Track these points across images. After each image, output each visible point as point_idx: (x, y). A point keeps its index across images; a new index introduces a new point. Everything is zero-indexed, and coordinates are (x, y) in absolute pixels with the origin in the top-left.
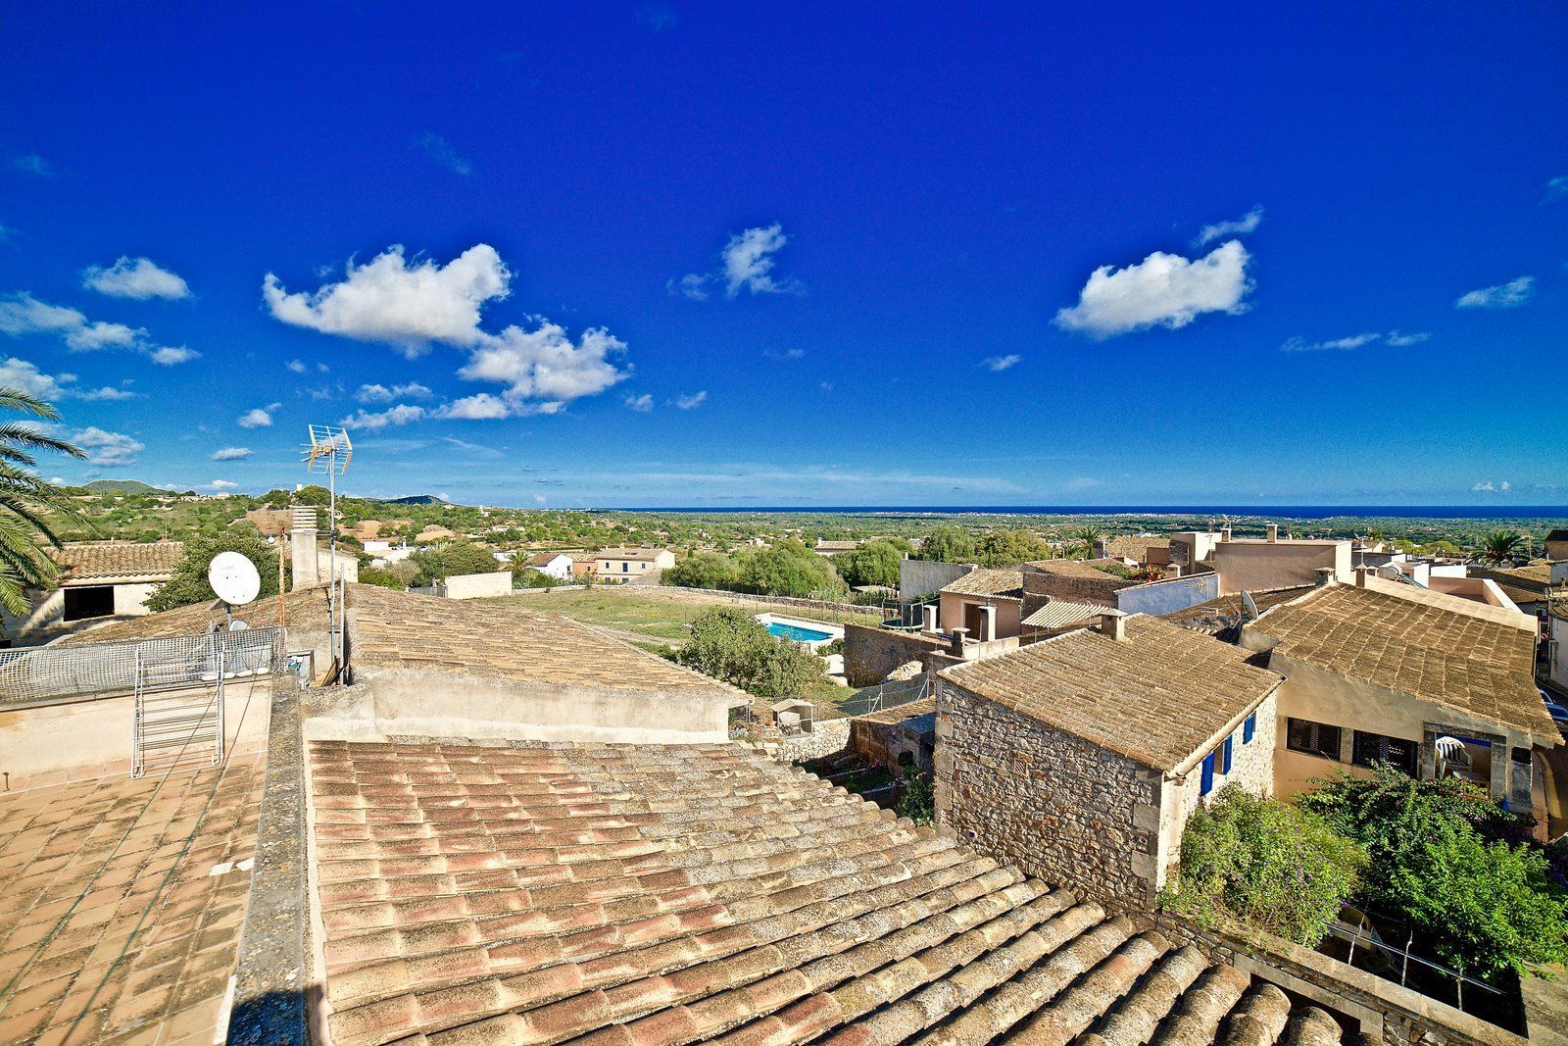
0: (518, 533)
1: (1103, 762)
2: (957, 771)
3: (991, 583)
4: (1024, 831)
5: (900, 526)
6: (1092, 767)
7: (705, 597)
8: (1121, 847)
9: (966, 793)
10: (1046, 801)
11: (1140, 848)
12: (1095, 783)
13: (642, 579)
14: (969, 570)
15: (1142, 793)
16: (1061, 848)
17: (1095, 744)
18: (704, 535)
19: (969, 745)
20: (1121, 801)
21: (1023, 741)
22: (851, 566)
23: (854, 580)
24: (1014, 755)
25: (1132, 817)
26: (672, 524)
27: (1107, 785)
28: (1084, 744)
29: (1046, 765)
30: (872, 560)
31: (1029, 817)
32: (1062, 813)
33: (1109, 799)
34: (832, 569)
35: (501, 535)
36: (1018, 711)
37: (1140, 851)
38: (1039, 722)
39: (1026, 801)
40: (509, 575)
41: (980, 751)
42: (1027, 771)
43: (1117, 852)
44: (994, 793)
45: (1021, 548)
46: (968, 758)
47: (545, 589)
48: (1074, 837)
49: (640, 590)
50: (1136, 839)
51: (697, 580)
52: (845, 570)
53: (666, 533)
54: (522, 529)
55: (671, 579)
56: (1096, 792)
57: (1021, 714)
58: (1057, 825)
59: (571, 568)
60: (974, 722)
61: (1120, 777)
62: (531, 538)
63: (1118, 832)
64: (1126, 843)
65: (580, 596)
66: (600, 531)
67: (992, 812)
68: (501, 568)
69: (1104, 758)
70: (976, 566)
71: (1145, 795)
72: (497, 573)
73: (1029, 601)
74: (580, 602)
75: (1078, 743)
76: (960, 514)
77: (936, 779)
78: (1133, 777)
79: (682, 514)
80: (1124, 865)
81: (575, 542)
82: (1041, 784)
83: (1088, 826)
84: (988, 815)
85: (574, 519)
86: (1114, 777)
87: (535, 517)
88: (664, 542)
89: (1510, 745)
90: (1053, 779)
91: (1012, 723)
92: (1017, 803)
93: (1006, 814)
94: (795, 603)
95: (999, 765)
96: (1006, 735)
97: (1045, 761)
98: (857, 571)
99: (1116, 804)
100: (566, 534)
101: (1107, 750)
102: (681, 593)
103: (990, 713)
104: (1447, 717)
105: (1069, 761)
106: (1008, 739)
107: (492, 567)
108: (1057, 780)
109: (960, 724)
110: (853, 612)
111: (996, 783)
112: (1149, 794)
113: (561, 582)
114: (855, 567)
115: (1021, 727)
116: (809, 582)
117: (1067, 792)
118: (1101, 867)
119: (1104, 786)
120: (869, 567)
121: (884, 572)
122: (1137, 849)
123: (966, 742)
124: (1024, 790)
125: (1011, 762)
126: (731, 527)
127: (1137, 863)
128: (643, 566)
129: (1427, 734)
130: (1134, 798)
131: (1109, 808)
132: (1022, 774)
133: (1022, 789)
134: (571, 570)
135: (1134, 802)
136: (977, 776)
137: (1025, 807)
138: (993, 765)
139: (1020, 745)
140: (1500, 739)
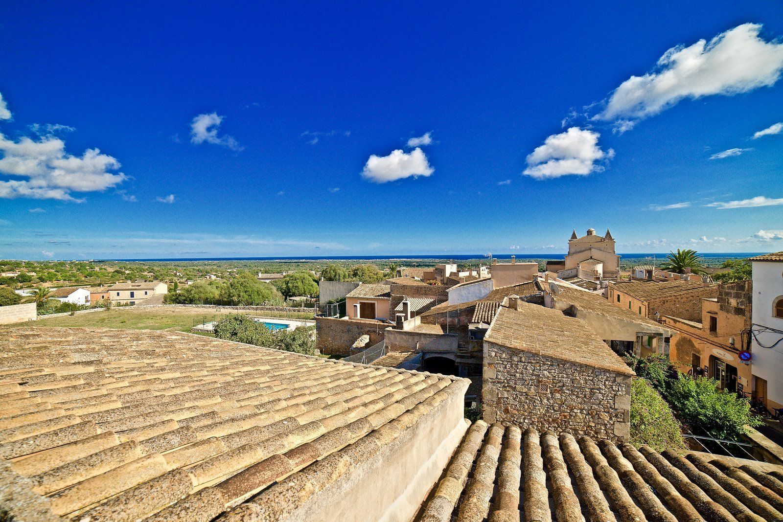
0: (30, 277)
1: (597, 376)
2: (499, 399)
3: (371, 291)
4: (547, 426)
5: (289, 267)
6: (590, 380)
7: (196, 309)
8: (608, 422)
9: (506, 411)
10: (560, 405)
11: (619, 420)
12: (591, 389)
13: (147, 302)
14: (358, 285)
15: (620, 389)
16: (570, 430)
17: (591, 366)
18: (178, 274)
19: (508, 380)
20: (608, 395)
21: (546, 372)
22: (285, 286)
23: (287, 293)
24: (539, 382)
25: (614, 404)
26: (156, 268)
27: (599, 389)
28: (583, 368)
29: (561, 384)
30: (297, 283)
31: (550, 417)
32: (572, 410)
33: (600, 396)
34: (274, 289)
35: (11, 279)
36: (542, 355)
37: (619, 422)
38: (556, 359)
39: (548, 408)
40: (34, 305)
41: (515, 384)
42: (549, 390)
43: (605, 425)
44: (526, 407)
45: (371, 274)
46: (508, 389)
47: (70, 313)
48: (579, 423)
49: (149, 308)
50: (616, 416)
51: (190, 299)
52: (282, 289)
53: (152, 274)
54: (34, 274)
55: (172, 300)
56: (592, 393)
57: (544, 356)
58: (568, 417)
59: (89, 297)
60: (512, 366)
61: (607, 383)
62: (42, 280)
63: (606, 414)
64: (611, 419)
65: (102, 315)
66: (103, 274)
67: (524, 419)
68: (22, 301)
69: (597, 374)
70: (361, 283)
71: (622, 390)
72: (20, 305)
73: (394, 298)
74: (104, 319)
75: (581, 368)
76: (318, 260)
77: (485, 406)
78: (615, 381)
79: (161, 262)
80: (610, 431)
81: (83, 281)
82: (558, 396)
83: (588, 414)
84: (522, 421)
85: (81, 266)
86: (603, 383)
87: (46, 266)
88: (151, 279)
89: (664, 336)
90: (566, 391)
91: (537, 363)
92: (542, 410)
93: (534, 418)
94: (257, 309)
95: (529, 390)
96: (534, 371)
97: (560, 381)
98: (289, 289)
99: (605, 399)
100: (74, 276)
101: (599, 369)
102: (180, 308)
103: (523, 359)
104: (644, 329)
105: (576, 379)
106: (535, 373)
107: (16, 300)
108: (568, 392)
109: (501, 369)
110: (293, 311)
111: (527, 401)
112: (624, 389)
113: (83, 307)
114: (288, 287)
115: (544, 364)
116: (263, 297)
117: (574, 397)
118: (596, 436)
119: (597, 389)
120: (296, 287)
121: (304, 289)
122: (618, 421)
123: (506, 379)
124: (546, 401)
125: (538, 386)
126: (194, 269)
127: (618, 429)
128: (146, 293)
129: (638, 337)
130: (615, 393)
131: (600, 402)
132: (545, 392)
133: (545, 401)
134: (89, 299)
135: (615, 395)
136: (514, 399)
137: (547, 411)
138: (525, 390)
139: (544, 375)
140: (661, 334)
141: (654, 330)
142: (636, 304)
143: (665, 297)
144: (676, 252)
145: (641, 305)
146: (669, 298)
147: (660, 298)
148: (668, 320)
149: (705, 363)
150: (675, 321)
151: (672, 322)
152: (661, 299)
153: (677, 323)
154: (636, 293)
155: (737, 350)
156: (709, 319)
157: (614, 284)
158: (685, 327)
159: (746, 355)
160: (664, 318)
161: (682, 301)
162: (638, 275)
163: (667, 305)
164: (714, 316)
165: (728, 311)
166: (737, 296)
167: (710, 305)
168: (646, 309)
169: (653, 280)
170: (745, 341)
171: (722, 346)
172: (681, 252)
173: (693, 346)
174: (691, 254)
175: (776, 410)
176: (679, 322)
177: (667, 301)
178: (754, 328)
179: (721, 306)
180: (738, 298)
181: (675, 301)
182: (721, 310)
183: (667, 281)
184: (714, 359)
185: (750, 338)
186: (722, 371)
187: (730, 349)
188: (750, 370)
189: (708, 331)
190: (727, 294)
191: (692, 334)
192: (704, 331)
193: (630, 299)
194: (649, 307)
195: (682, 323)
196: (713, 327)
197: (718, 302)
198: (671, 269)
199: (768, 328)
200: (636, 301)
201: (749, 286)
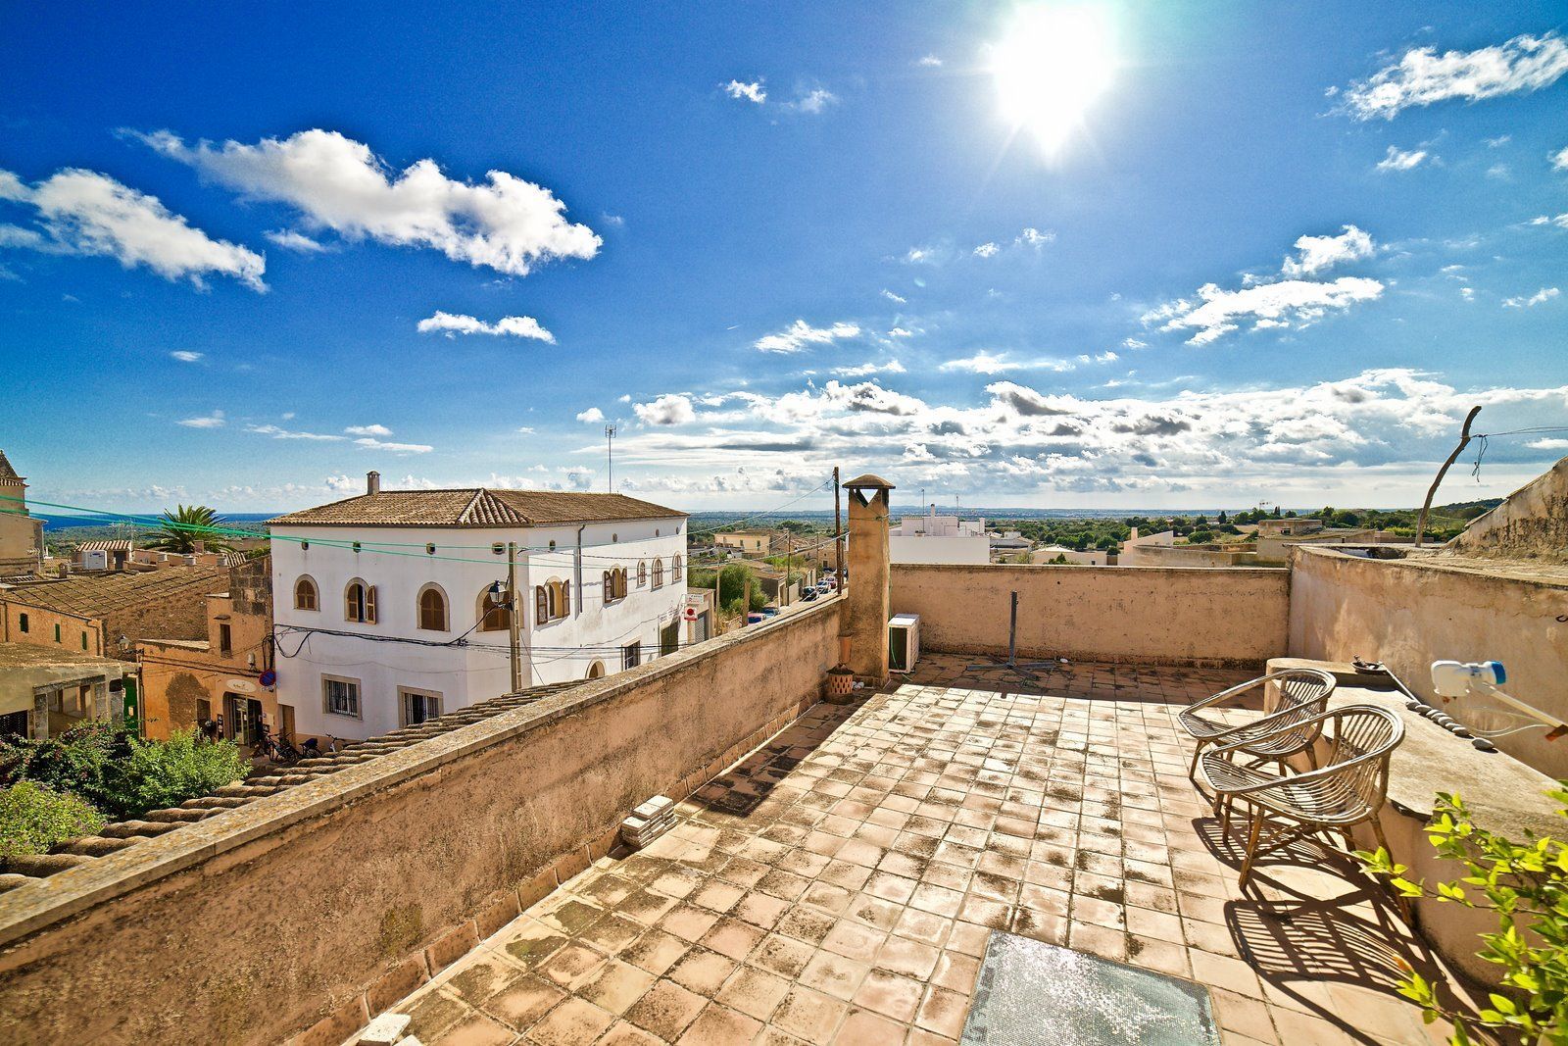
89: (107, 681)
104: (56, 676)
129: (41, 698)
140: (102, 677)
141: (82, 674)
142: (74, 628)
143: (143, 603)
144: (176, 512)
145: (86, 629)
146: (152, 604)
147: (131, 606)
148: (147, 648)
149: (218, 708)
150: (162, 647)
151: (156, 650)
152: (134, 608)
153: (167, 649)
154: (74, 605)
155: (259, 672)
156: (218, 630)
157: (9, 590)
158: (181, 655)
159: (268, 678)
160: (139, 647)
161: (179, 605)
162: (89, 564)
163: (147, 619)
164: (225, 623)
165: (244, 612)
166: (255, 585)
167: (219, 604)
168: (98, 635)
169: (124, 572)
170: (268, 651)
171: (240, 673)
172: (185, 511)
173: (196, 685)
174: (204, 516)
175: (303, 745)
176: (170, 646)
177: (148, 610)
178: (277, 630)
179: (235, 605)
180: (257, 586)
181: (164, 608)
182: (235, 610)
183: (155, 569)
184: (231, 698)
185: (273, 649)
186: (244, 713)
187: (250, 674)
188: (275, 699)
189: (218, 651)
190: (242, 582)
191: (194, 665)
192: (213, 653)
193: (58, 619)
194: (105, 630)
195: (176, 647)
196: (226, 645)
197: (230, 598)
198: (163, 545)
199: (290, 627)
200: (72, 621)
201: (268, 565)
